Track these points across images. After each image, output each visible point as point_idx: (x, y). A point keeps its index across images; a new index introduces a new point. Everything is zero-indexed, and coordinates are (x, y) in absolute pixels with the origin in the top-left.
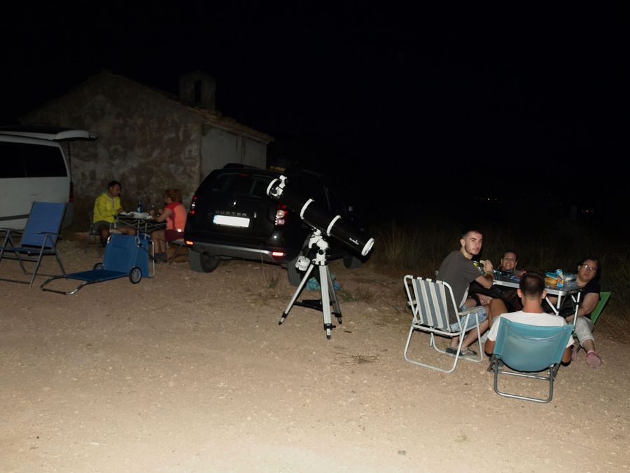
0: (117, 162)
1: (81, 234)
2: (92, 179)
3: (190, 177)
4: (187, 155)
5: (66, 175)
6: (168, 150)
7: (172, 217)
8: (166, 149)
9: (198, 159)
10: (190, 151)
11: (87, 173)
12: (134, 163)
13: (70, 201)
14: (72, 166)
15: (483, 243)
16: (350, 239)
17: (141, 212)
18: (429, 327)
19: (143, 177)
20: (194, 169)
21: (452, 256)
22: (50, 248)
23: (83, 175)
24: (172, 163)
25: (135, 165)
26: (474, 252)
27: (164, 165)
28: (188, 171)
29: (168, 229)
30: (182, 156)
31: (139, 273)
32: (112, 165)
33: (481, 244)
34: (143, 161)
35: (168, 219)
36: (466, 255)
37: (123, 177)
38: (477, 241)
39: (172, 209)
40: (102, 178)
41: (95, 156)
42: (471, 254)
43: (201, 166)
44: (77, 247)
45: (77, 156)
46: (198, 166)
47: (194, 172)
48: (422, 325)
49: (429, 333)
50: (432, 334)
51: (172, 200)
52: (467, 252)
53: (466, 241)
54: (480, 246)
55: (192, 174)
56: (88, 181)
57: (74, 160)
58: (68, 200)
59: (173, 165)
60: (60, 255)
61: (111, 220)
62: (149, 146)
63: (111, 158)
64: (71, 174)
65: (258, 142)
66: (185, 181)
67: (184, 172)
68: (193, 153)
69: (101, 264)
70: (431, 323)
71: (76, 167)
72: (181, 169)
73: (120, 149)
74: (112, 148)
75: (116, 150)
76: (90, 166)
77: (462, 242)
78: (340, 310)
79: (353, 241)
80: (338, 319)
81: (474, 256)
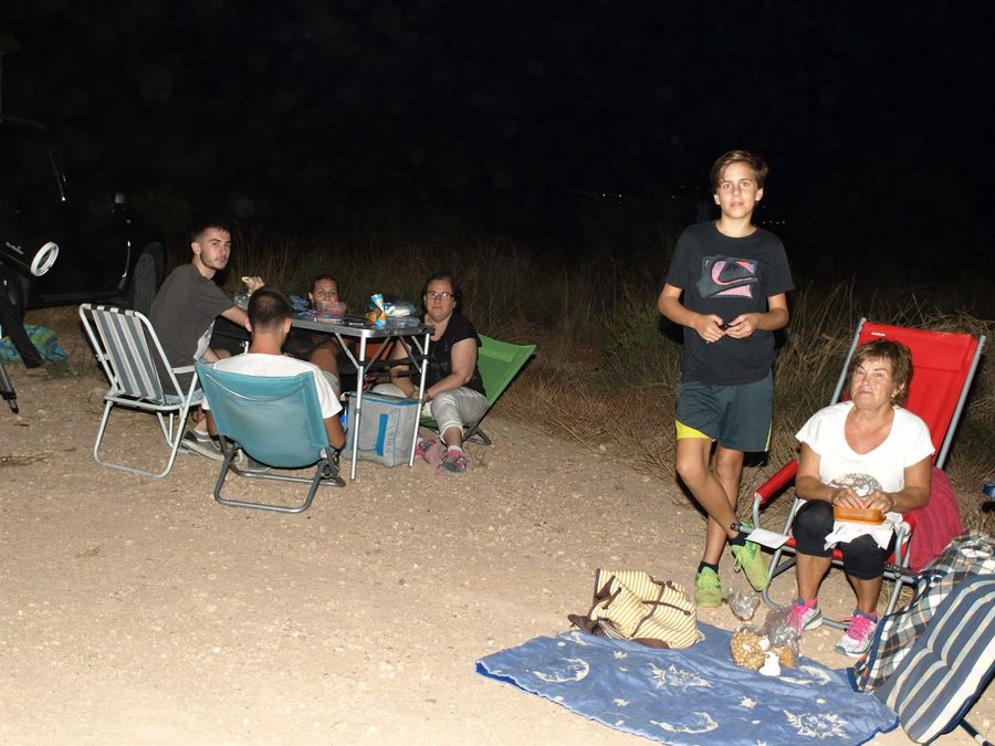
15: (231, 247)
16: (8, 244)
21: (180, 272)
26: (219, 265)
33: (228, 250)
36: (204, 271)
38: (222, 244)
42: (213, 268)
48: (123, 396)
49: (154, 413)
52: (205, 264)
53: (201, 245)
54: (227, 252)
70: (137, 393)
77: (195, 246)
78: (10, 385)
79: (13, 247)
80: (10, 403)
81: (218, 272)
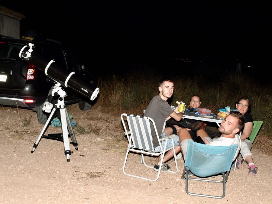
16: (82, 89)
18: (140, 150)
26: (169, 96)
33: (172, 90)
36: (163, 98)
38: (170, 88)
42: (166, 97)
48: (135, 149)
50: (142, 154)
52: (163, 95)
53: (162, 88)
65: (13, 18)
70: (141, 147)
77: (160, 88)
78: (76, 140)
79: (84, 90)
80: (75, 147)
81: (169, 98)
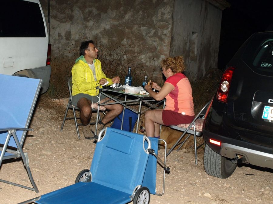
0: (91, 24)
1: (57, 101)
2: (67, 39)
3: (161, 39)
4: (160, 18)
5: (44, 36)
6: (141, 12)
7: (174, 94)
8: (138, 12)
9: (170, 22)
10: (163, 14)
11: (63, 34)
12: (106, 25)
13: (47, 65)
14: (51, 27)
17: (131, 84)
19: (114, 38)
20: (165, 32)
22: (15, 149)
23: (59, 35)
24: (144, 25)
25: (108, 27)
27: (136, 27)
28: (159, 34)
29: (166, 109)
30: (154, 19)
31: (147, 194)
32: (86, 27)
34: (116, 23)
35: (168, 97)
37: (96, 37)
39: (175, 84)
40: (76, 39)
41: (71, 18)
43: (172, 29)
44: (52, 119)
45: (55, 17)
46: (169, 29)
47: (165, 35)
51: (173, 71)
55: (163, 37)
56: (64, 41)
57: (53, 21)
58: (44, 64)
59: (144, 28)
60: (28, 161)
61: (93, 93)
62: (122, 8)
63: (86, 19)
64: (49, 34)
65: (217, 7)
66: (155, 44)
67: (155, 35)
68: (165, 16)
69: (88, 171)
71: (54, 28)
72: (153, 31)
73: (95, 11)
74: (87, 11)
75: (90, 12)
76: (66, 27)
